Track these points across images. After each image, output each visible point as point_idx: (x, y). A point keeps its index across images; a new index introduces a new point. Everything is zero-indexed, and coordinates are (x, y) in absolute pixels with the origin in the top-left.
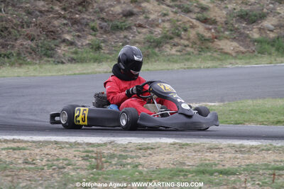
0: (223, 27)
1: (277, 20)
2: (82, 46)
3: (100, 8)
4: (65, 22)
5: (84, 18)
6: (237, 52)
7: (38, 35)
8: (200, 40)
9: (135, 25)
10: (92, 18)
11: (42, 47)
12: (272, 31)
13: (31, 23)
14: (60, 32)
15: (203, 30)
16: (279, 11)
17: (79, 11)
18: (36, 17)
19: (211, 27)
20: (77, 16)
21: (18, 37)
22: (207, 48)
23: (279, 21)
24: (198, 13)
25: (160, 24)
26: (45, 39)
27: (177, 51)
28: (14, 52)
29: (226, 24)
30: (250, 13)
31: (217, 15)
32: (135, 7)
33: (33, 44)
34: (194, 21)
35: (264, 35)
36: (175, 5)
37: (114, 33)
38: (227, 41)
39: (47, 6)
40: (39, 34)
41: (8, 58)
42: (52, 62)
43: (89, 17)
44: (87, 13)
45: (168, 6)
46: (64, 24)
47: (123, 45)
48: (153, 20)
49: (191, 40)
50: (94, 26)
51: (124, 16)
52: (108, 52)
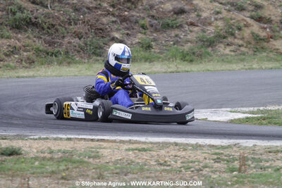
0: (279, 27)
2: (132, 44)
3: (149, 5)
4: (114, 19)
5: (133, 16)
7: (86, 33)
8: (255, 39)
9: (187, 23)
10: (142, 15)
11: (90, 45)
13: (78, 20)
14: (109, 29)
15: (257, 29)
17: (128, 8)
18: (84, 14)
19: (266, 26)
20: (126, 13)
21: (66, 34)
22: (262, 48)
24: (252, 11)
25: (212, 22)
26: (94, 37)
27: (231, 51)
28: (62, 50)
31: (272, 14)
32: (186, 4)
33: (81, 42)
34: (248, 19)
36: (229, 3)
37: (165, 32)
39: (94, 2)
40: (87, 31)
41: (56, 56)
43: (138, 15)
44: (137, 10)
45: (221, 3)
46: (113, 22)
47: (174, 44)
48: (205, 19)
49: (246, 40)
50: (144, 24)
51: (175, 13)
52: (158, 51)
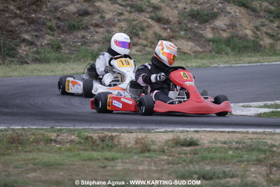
0: (177, 27)
1: (228, 20)
2: (42, 45)
3: (54, 7)
4: (22, 21)
5: (40, 18)
6: (194, 52)
8: (158, 39)
9: (92, 25)
10: (48, 17)
11: (4, 47)
12: (224, 31)
14: (19, 31)
15: (158, 29)
16: (230, 11)
17: (34, 10)
19: (166, 26)
20: (33, 15)
23: (231, 20)
25: (116, 23)
26: (5, 39)
27: (137, 51)
29: (180, 24)
30: (202, 13)
31: (169, 15)
32: (90, 6)
34: (149, 20)
35: (217, 35)
36: (128, 5)
37: (72, 33)
38: (183, 41)
42: (16, 62)
43: (44, 17)
44: (42, 12)
45: (121, 5)
46: (21, 24)
47: (82, 45)
48: (109, 20)
49: (149, 40)
50: (51, 26)
51: (80, 15)
52: (68, 52)
